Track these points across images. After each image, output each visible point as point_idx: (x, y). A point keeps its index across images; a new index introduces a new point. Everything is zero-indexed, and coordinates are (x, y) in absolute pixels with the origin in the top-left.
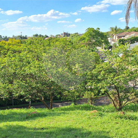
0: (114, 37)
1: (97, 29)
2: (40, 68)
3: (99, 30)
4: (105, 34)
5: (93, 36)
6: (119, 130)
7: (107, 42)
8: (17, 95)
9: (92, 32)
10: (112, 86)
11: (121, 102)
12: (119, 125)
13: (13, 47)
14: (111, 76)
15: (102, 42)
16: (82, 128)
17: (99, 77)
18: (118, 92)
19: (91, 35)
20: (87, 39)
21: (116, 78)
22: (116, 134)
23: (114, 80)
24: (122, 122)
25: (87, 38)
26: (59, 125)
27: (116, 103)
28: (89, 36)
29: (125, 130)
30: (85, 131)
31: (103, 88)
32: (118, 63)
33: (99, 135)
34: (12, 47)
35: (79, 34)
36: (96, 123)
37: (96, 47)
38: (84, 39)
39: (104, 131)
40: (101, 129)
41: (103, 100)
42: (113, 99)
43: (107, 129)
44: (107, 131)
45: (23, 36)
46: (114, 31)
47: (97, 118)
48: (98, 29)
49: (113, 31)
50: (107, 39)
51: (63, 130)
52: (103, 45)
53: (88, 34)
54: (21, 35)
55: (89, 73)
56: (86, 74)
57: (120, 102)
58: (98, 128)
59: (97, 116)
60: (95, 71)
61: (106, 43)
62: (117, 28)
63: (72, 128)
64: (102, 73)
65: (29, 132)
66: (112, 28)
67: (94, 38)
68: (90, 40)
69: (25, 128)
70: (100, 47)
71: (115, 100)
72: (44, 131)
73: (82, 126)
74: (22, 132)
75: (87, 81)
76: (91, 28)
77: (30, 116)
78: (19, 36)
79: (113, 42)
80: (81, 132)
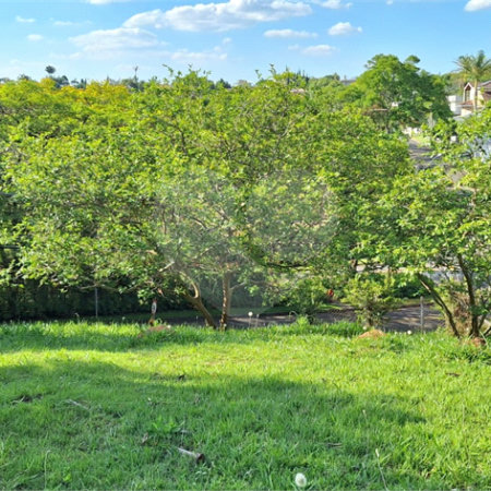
0: (473, 91)
1: (409, 59)
2: (190, 181)
3: (417, 65)
4: (438, 81)
5: (394, 85)
6: (458, 396)
7: (443, 112)
8: (108, 271)
9: (388, 69)
10: (450, 258)
11: (480, 318)
12: (460, 379)
13: (102, 110)
14: (445, 220)
15: (425, 109)
16: (321, 381)
17: (403, 223)
18: (469, 281)
19: (385, 81)
20: (368, 97)
21: (465, 227)
22: (448, 409)
23: (456, 236)
24: (473, 373)
25: (371, 94)
26: (242, 371)
27: (459, 325)
28: (376, 85)
29: (482, 398)
30: (332, 393)
31: (413, 262)
32: (478, 175)
33: (384, 408)
34: (98, 111)
35: (342, 78)
36: (375, 368)
37: (401, 127)
38: (358, 97)
39: (402, 395)
40: (391, 390)
41: (415, 316)
42: (452, 309)
43: (413, 390)
44: (414, 396)
45: (143, 82)
46: (474, 70)
47: (382, 355)
48: (411, 62)
49: (468, 69)
50: (445, 100)
51: (253, 384)
52: (426, 123)
53: (376, 79)
54: (136, 78)
55: (366, 206)
56: (356, 209)
57: (475, 320)
58: (380, 387)
59: (382, 351)
60: (389, 199)
61: (440, 114)
62: (484, 61)
63: (288, 381)
64: (412, 206)
65: (134, 385)
66: (465, 61)
67: (396, 93)
68: (379, 100)
69: (121, 370)
70: (415, 129)
71: (457, 314)
72: (187, 384)
73: (324, 377)
74: (108, 384)
75: (357, 237)
76: (387, 58)
77: (146, 338)
78: (126, 81)
79: (465, 113)
80: (319, 394)
